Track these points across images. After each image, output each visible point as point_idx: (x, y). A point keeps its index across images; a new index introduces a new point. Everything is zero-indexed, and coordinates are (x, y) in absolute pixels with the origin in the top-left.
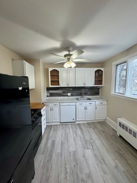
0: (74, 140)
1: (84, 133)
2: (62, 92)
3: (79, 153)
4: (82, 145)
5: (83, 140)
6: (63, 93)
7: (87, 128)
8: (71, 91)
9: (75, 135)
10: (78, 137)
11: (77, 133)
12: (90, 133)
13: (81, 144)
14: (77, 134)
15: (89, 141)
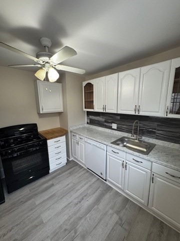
0: (65, 207)
1: (93, 212)
2: (103, 120)
3: (41, 232)
4: (60, 227)
5: (72, 220)
6: (105, 122)
7: (112, 208)
8: (118, 120)
9: (76, 201)
10: (75, 208)
11: (83, 201)
12: (99, 222)
13: (61, 223)
14: (80, 202)
15: (76, 233)
